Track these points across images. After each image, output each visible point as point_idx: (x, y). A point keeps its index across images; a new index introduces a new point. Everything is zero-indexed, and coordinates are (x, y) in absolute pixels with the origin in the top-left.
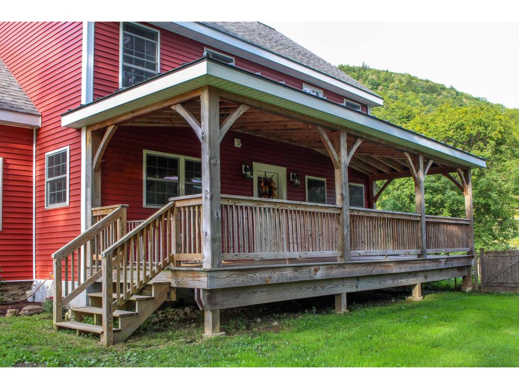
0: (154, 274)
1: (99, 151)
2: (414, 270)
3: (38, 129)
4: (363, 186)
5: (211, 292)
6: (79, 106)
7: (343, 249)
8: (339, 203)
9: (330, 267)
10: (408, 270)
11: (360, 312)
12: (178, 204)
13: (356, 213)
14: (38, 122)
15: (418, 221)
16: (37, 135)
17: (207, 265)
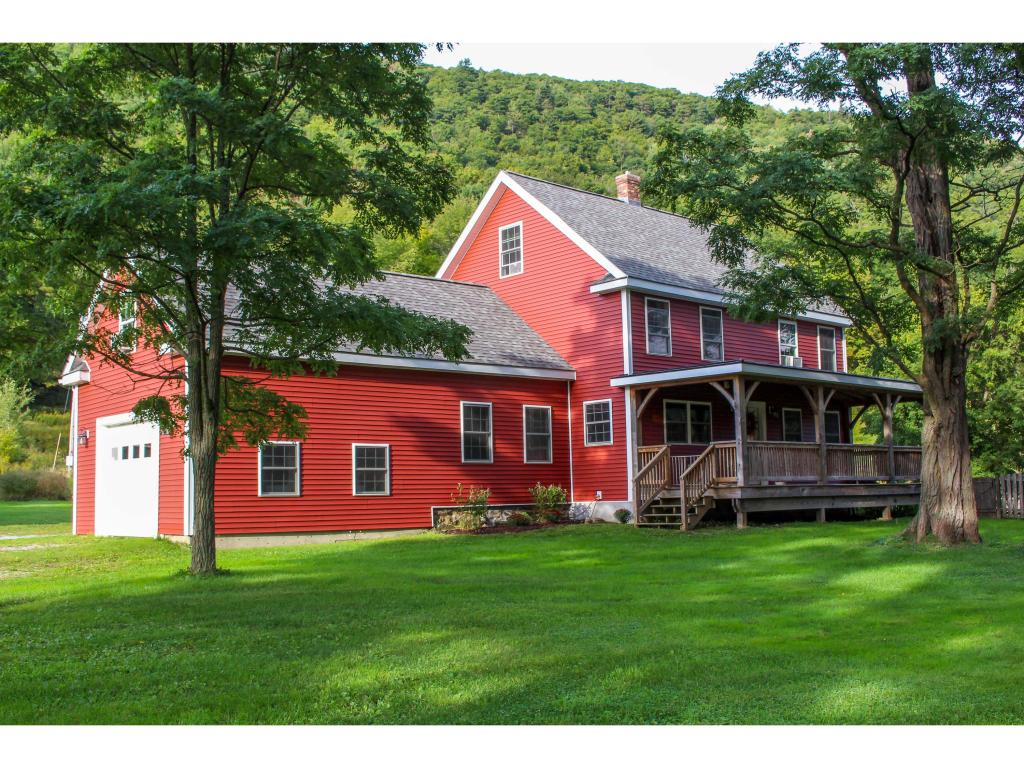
0: (705, 490)
1: (643, 405)
2: (882, 493)
3: (572, 382)
4: (837, 412)
5: (742, 501)
6: (619, 373)
7: (822, 474)
8: (818, 441)
9: (813, 488)
10: (877, 493)
11: (835, 526)
12: (717, 446)
13: (830, 448)
14: (574, 376)
15: (886, 452)
16: (571, 386)
17: (741, 483)
